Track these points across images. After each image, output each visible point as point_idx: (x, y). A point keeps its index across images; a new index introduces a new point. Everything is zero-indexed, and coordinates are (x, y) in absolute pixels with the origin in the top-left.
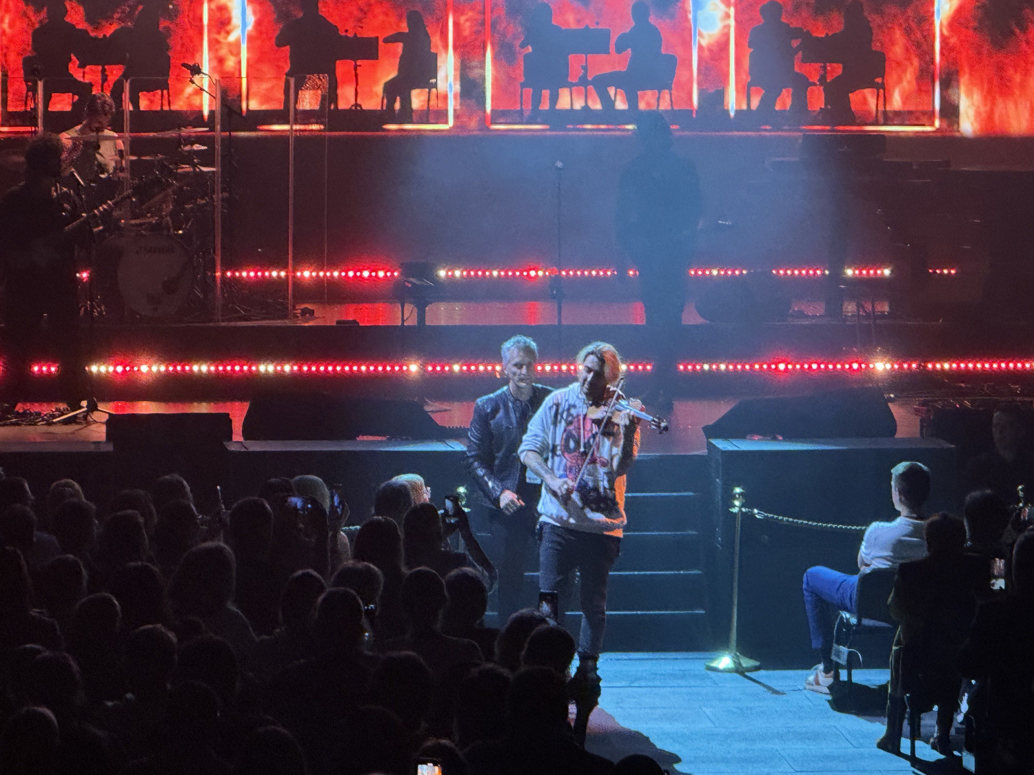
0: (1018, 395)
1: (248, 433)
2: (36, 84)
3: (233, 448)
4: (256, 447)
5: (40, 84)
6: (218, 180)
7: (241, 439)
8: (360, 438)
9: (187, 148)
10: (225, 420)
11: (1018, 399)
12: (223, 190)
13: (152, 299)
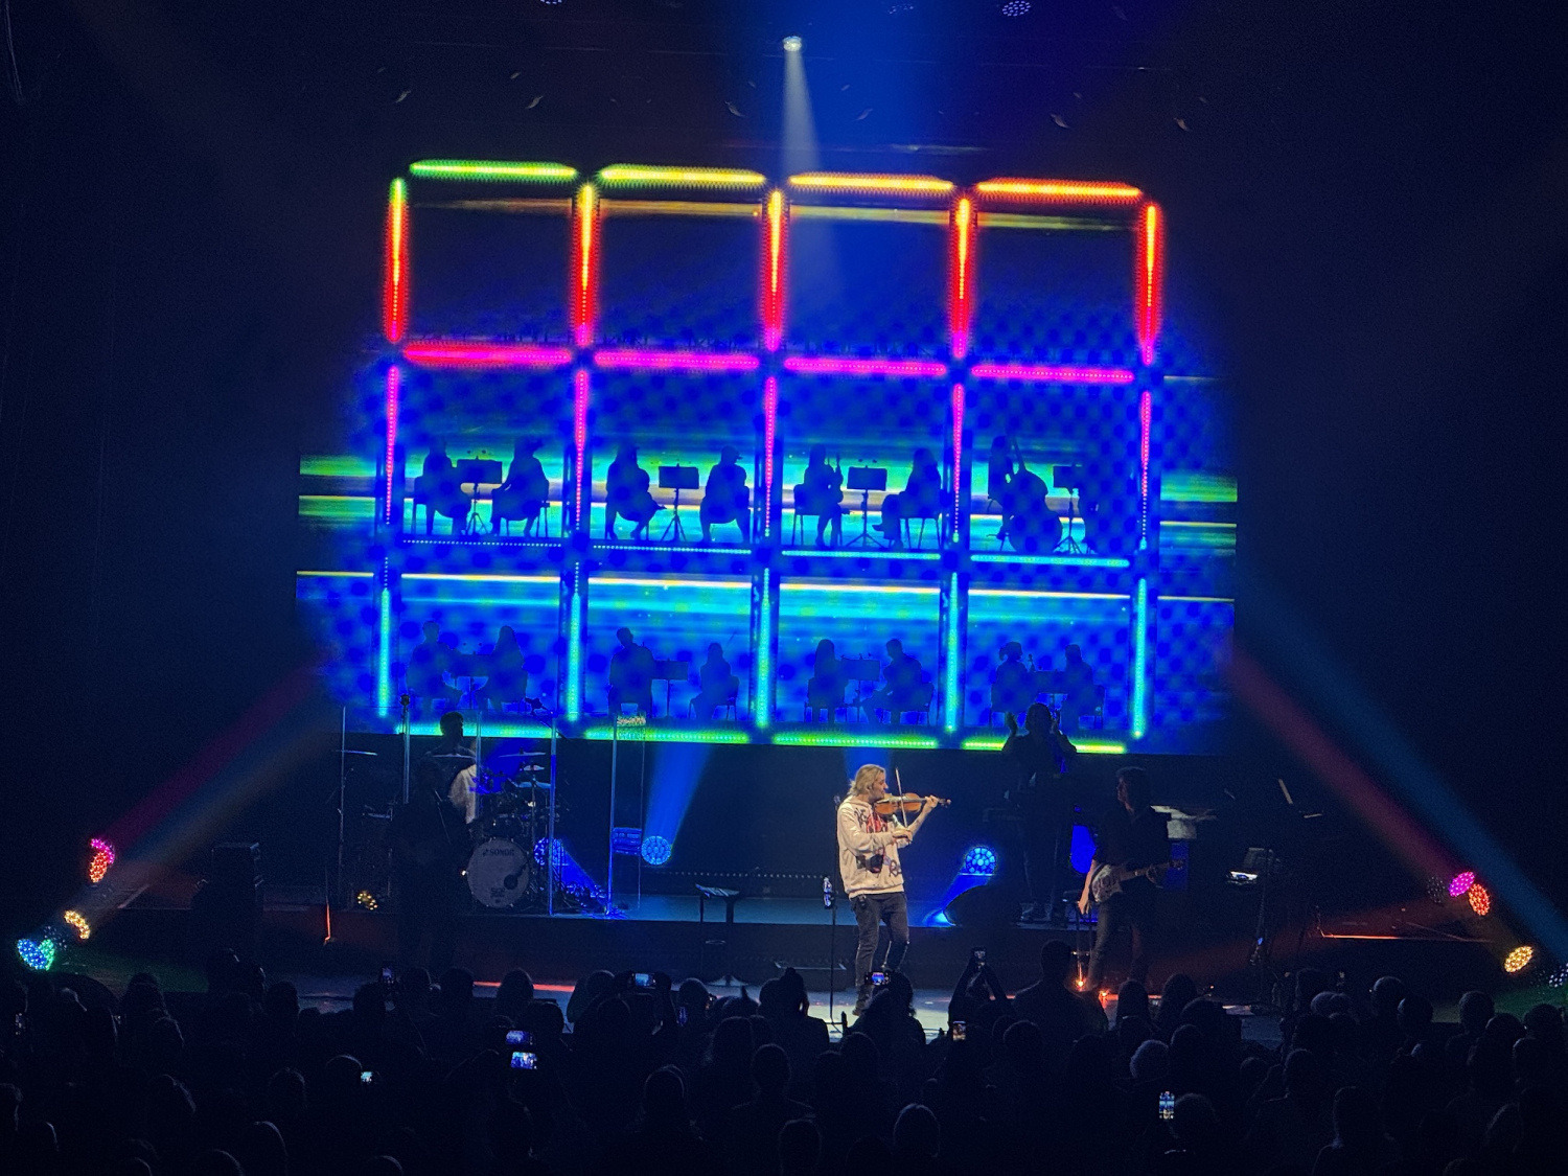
6: (553, 793)
9: (527, 769)
13: (495, 893)
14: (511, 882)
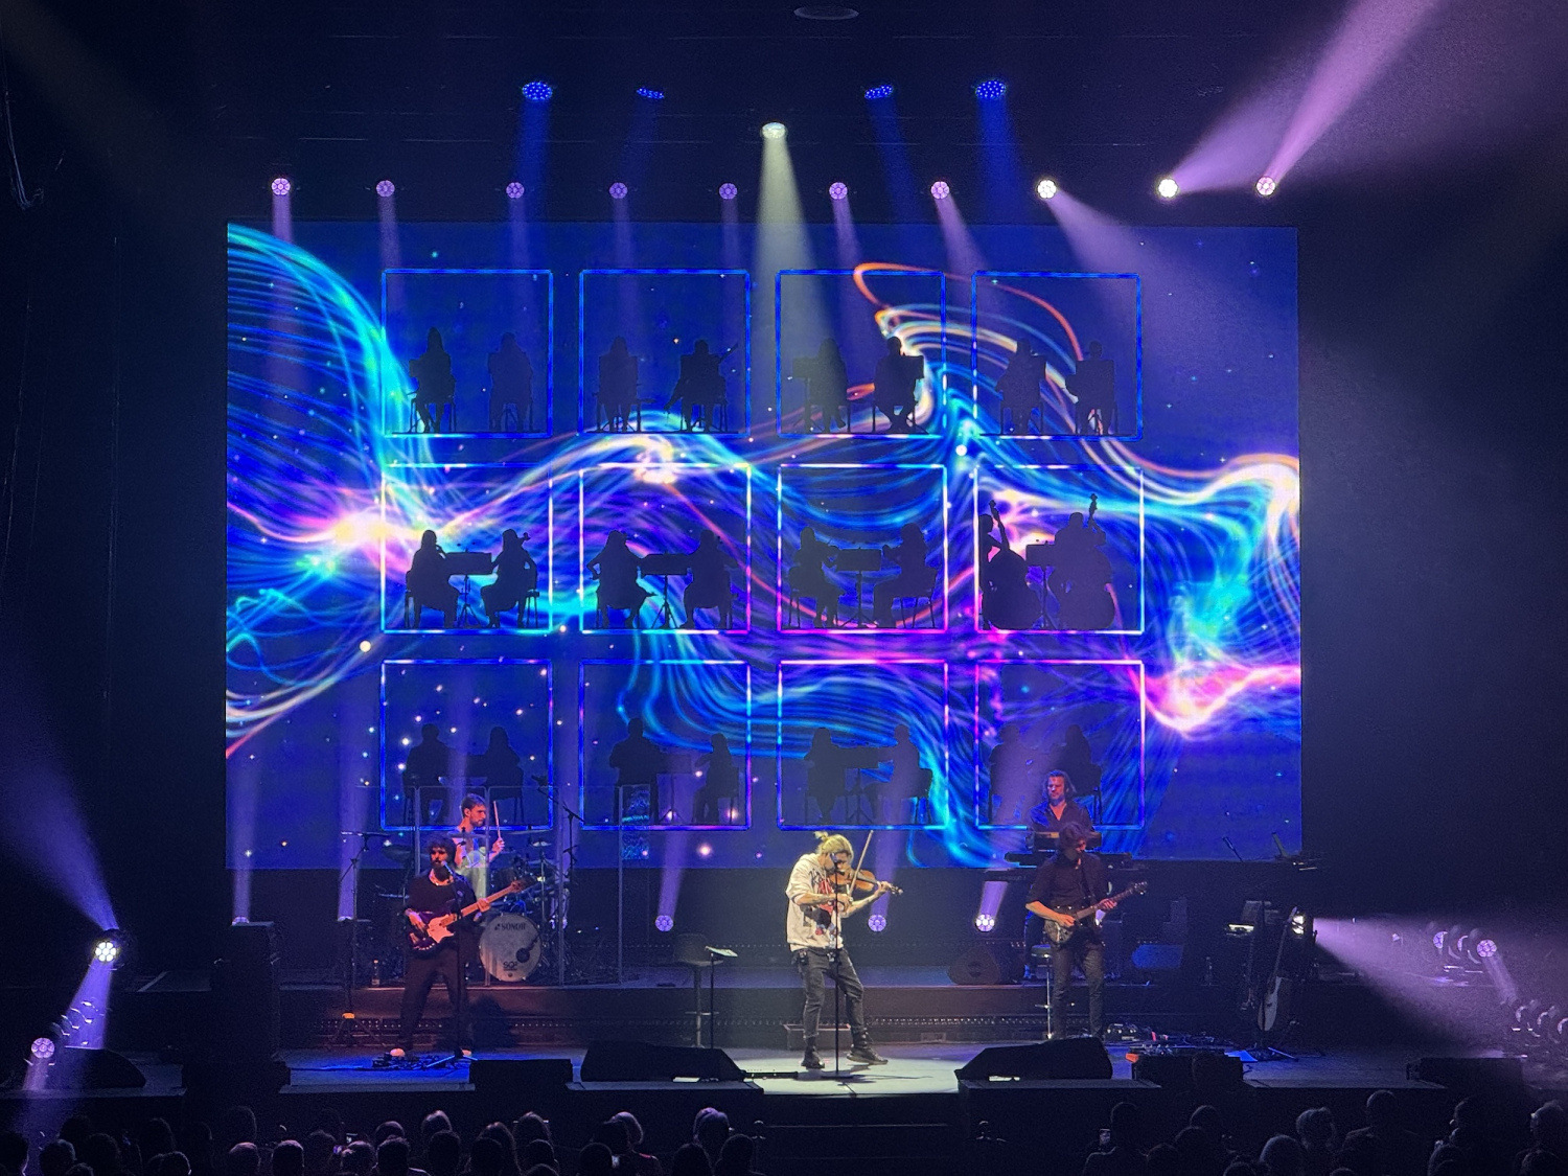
0: (1213, 1044)
1: (587, 1075)
2: (413, 790)
3: (572, 1087)
4: (590, 1086)
5: (417, 793)
7: (580, 1080)
8: (678, 1079)
9: (536, 844)
10: (566, 1065)
11: (1212, 1048)
13: (508, 967)
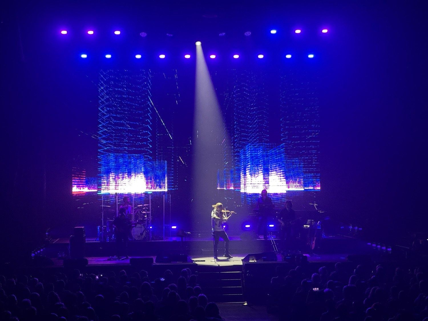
4: (158, 264)
6: (150, 214)
7: (155, 263)
9: (144, 208)
10: (152, 259)
11: (300, 253)
12: (151, 216)
13: (139, 237)
14: (142, 234)
